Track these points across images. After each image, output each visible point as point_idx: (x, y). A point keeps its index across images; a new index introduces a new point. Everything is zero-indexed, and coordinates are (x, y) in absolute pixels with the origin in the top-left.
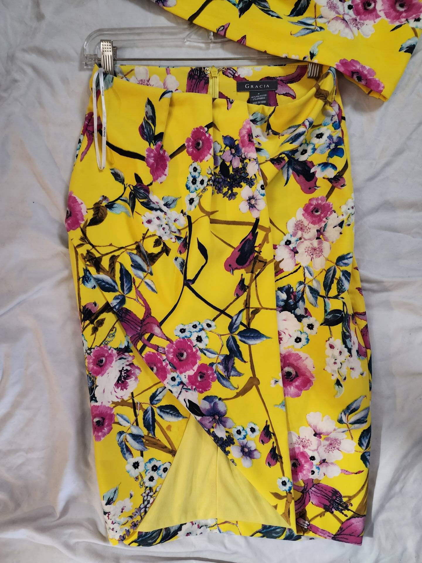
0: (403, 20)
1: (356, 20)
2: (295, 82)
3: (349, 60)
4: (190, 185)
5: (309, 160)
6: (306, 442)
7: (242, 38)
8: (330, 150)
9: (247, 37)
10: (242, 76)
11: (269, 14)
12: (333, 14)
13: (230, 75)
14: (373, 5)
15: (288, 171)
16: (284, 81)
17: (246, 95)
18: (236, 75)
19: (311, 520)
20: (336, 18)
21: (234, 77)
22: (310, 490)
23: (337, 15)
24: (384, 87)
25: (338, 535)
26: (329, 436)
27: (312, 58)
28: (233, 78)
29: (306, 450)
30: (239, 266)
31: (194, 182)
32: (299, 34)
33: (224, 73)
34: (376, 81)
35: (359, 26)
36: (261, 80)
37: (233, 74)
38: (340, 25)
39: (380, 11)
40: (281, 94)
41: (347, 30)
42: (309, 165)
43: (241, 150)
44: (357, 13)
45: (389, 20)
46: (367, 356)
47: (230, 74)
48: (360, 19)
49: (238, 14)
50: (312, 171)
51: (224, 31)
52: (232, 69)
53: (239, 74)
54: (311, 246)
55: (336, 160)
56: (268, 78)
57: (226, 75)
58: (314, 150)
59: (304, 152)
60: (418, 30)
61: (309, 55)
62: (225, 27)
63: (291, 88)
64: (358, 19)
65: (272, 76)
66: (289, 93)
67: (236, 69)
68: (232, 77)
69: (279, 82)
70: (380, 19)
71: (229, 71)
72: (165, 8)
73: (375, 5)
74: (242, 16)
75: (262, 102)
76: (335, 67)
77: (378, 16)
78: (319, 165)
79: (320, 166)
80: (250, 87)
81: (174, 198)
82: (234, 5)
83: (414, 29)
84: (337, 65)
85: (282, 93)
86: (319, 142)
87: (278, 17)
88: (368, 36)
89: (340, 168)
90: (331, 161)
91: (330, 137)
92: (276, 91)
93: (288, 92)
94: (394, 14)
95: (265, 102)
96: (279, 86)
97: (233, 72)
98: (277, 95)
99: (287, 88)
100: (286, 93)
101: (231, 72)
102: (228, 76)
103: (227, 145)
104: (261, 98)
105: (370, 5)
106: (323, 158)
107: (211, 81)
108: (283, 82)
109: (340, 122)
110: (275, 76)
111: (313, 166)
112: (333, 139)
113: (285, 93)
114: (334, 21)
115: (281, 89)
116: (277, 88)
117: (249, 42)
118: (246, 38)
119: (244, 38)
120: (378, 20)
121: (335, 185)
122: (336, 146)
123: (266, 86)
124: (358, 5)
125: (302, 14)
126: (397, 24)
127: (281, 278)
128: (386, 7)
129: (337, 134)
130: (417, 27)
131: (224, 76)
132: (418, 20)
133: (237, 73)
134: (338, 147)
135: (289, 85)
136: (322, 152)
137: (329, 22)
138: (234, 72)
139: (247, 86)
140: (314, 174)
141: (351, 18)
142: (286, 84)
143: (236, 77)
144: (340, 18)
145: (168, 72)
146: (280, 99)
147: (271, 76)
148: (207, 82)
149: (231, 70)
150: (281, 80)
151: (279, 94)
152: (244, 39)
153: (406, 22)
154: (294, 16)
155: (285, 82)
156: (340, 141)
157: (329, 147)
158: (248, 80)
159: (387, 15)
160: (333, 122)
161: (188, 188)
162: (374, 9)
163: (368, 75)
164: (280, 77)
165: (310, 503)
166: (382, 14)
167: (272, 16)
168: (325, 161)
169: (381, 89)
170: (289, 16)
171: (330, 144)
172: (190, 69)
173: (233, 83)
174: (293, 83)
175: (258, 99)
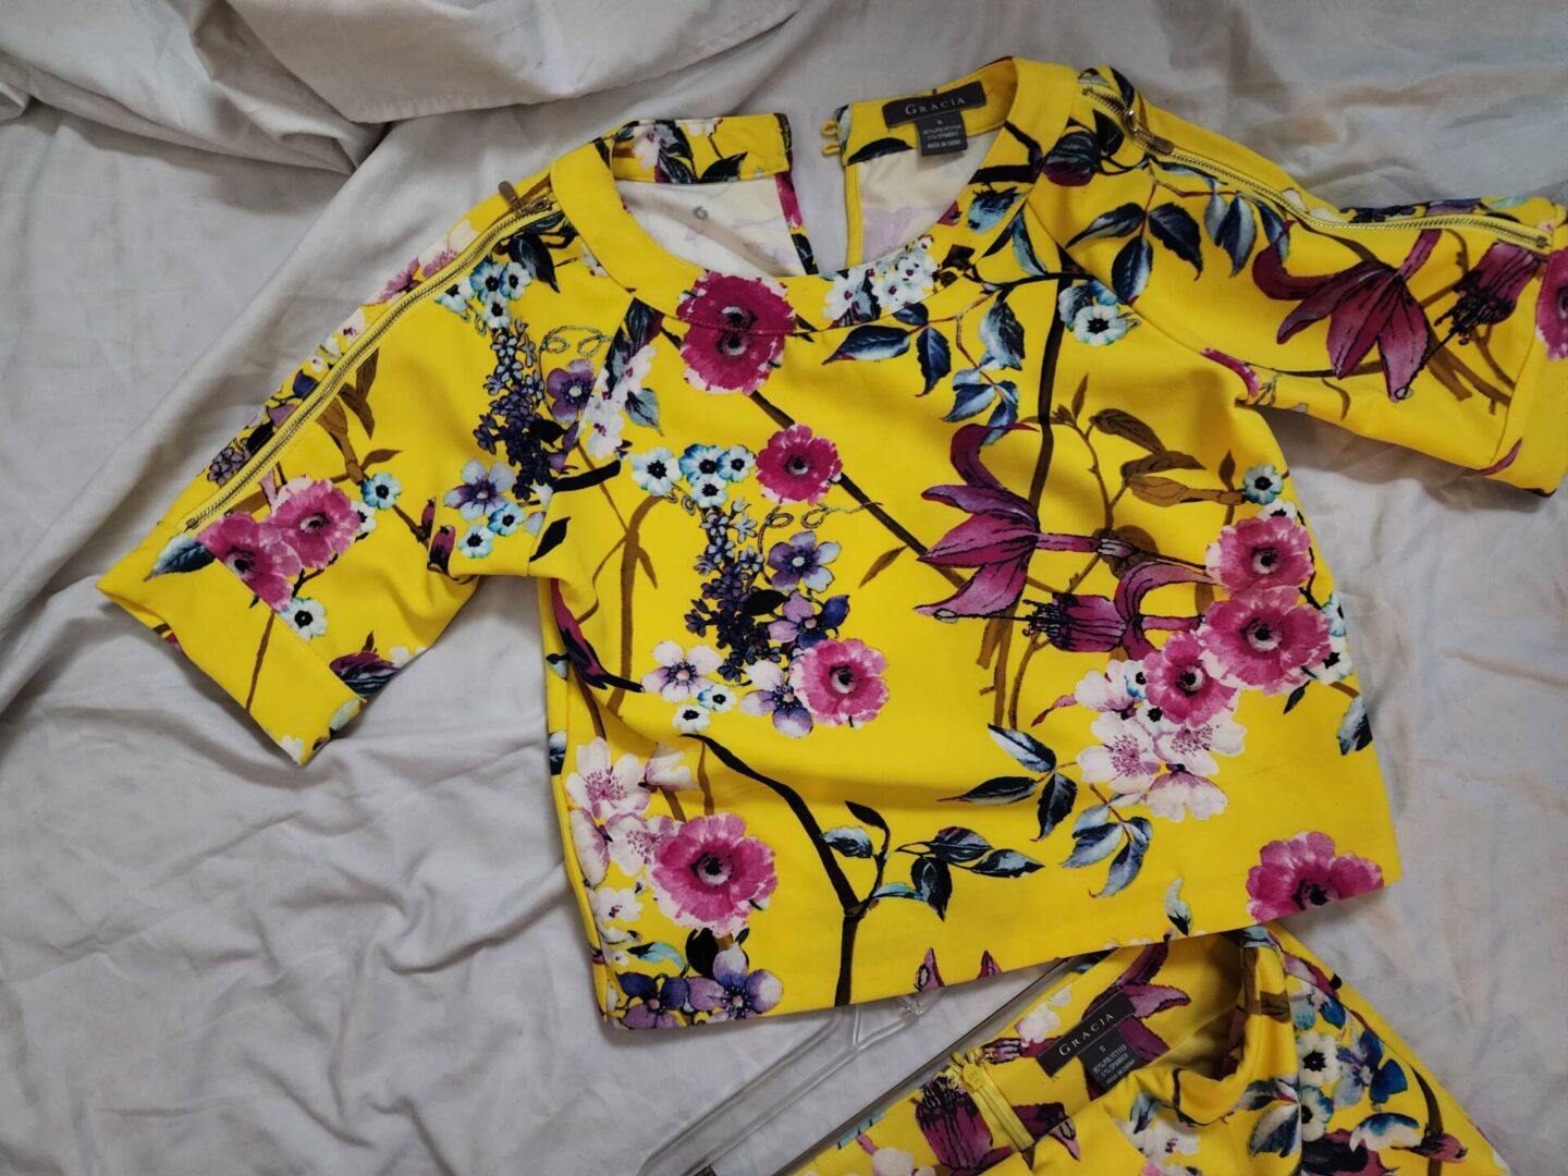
0: (1295, 672)
1: (1187, 732)
2: (1161, 964)
3: (1257, 861)
5: (1332, 1128)
7: (982, 964)
8: (1367, 1089)
9: (991, 953)
10: (1038, 1040)
11: (1005, 873)
12: (1144, 780)
13: (1009, 1056)
14: (1199, 674)
16: (1135, 978)
17: (1073, 1070)
18: (1024, 1045)
20: (1158, 783)
21: (1023, 1052)
23: (1154, 777)
24: (1378, 869)
27: (1185, 931)
28: (1022, 1055)
32: (1112, 889)
33: (994, 1061)
34: (1348, 863)
35: (1205, 741)
36: (1086, 1014)
37: (1015, 1049)
38: (1177, 791)
39: (1224, 677)
40: (1152, 1013)
41: (1201, 792)
42: (1338, 1139)
44: (1179, 715)
45: (1260, 688)
47: (1010, 1053)
48: (1195, 724)
49: (934, 912)
50: (1353, 1145)
51: (933, 977)
52: (1007, 1042)
53: (1028, 1040)
55: (1395, 1103)
56: (1098, 1000)
57: (1003, 1062)
58: (1328, 1103)
59: (1307, 1115)
60: (1348, 682)
61: (1174, 927)
62: (930, 965)
63: (1163, 986)
64: (1189, 727)
65: (1104, 989)
66: (1167, 1001)
67: (1014, 1035)
68: (1018, 1055)
69: (1129, 990)
70: (1237, 694)
71: (1003, 1050)
72: (764, 1015)
73: (1204, 670)
74: (948, 913)
75: (1127, 1067)
76: (1255, 922)
77: (1228, 692)
78: (1362, 1125)
79: (1367, 1127)
80: (1071, 1048)
82: (909, 896)
83: (1336, 685)
84: (1256, 914)
85: (1153, 1010)
86: (1325, 1080)
87: (1031, 867)
88: (1238, 748)
89: (1422, 1117)
90: (1385, 1108)
91: (1344, 1054)
92: (1136, 1015)
93: (1163, 1000)
94: (1261, 665)
95: (1132, 1062)
96: (1135, 1001)
97: (1013, 1046)
98: (1144, 1021)
99: (1154, 992)
100: (1161, 1004)
101: (1010, 1049)
102: (1008, 1060)
104: (1119, 1060)
105: (1192, 678)
106: (1364, 1107)
107: (977, 1098)
108: (1138, 985)
109: (1335, 999)
110: (1109, 985)
111: (1349, 1134)
112: (1353, 1056)
113: (1157, 1005)
115: (1143, 1005)
116: (1134, 1009)
117: (1005, 963)
118: (991, 959)
119: (987, 963)
120: (1234, 701)
121: (1437, 1157)
122: (1374, 1069)
123: (1105, 1020)
124: (1166, 697)
125: (1069, 811)
126: (1288, 689)
128: (1232, 659)
129: (1350, 1034)
130: (1343, 677)
131: (999, 1065)
132: (1333, 659)
133: (1024, 1041)
134: (1380, 1067)
135: (1154, 981)
136: (1352, 1101)
137: (1145, 797)
138: (1016, 1043)
139: (1065, 1050)
140: (1362, 1148)
141: (1174, 737)
142: (1145, 984)
143: (1027, 1049)
144: (1165, 775)
145: (869, 1148)
146: (1157, 1023)
147: (1100, 992)
148: (973, 1110)
149: (1006, 1046)
150: (1129, 982)
151: (1146, 1017)
152: (990, 965)
153: (1308, 678)
154: (1055, 823)
155: (1137, 980)
156: (1370, 1040)
157: (1358, 1081)
158: (1059, 1037)
159: (1248, 676)
160: (1318, 1007)
162: (1208, 679)
163: (1322, 860)
164: (1120, 978)
166: (1232, 681)
167: (1017, 873)
168: (1371, 1112)
169: (1376, 877)
170: (1042, 833)
171: (1357, 1073)
172: (913, 1108)
173: (1030, 1064)
174: (1158, 969)
175: (1113, 1066)
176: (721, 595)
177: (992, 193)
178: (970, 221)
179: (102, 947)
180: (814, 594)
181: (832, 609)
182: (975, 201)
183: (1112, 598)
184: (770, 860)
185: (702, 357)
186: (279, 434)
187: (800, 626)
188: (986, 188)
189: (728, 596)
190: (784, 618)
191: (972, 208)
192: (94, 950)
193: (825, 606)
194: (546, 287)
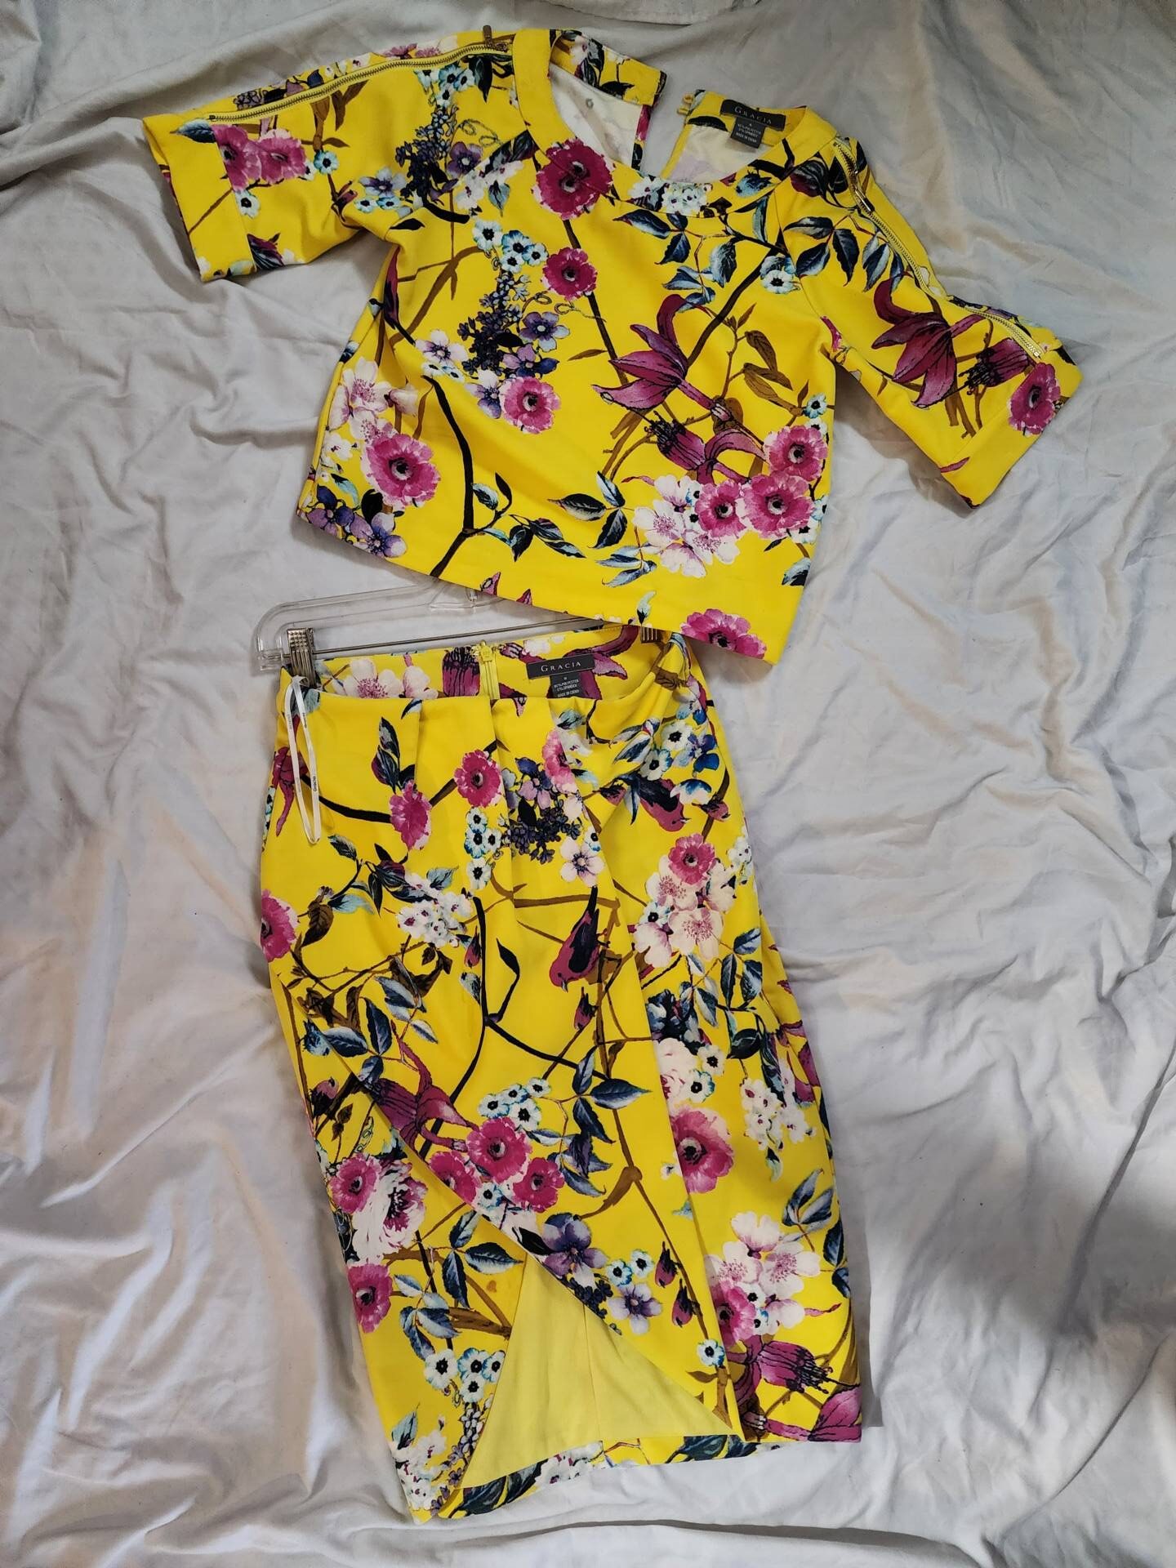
0: (782, 530)
1: (707, 537)
2: (623, 651)
3: (703, 612)
4: (472, 845)
5: (665, 777)
6: (738, 1269)
7: (524, 594)
8: (694, 760)
9: (532, 591)
10: (533, 654)
11: (563, 552)
12: (666, 541)
13: (513, 655)
14: (730, 509)
15: (633, 798)
16: (604, 652)
17: (544, 683)
18: (523, 653)
19: (768, 1413)
20: (673, 546)
21: (521, 656)
22: (759, 1357)
23: (673, 541)
24: (765, 649)
25: (818, 1430)
26: (773, 1252)
27: (641, 621)
28: (519, 658)
29: (740, 1284)
30: (575, 975)
31: (478, 839)
32: (616, 583)
33: (502, 653)
34: (751, 639)
35: (714, 547)
36: (566, 656)
37: (518, 652)
38: (681, 556)
39: (743, 518)
40: (603, 675)
41: (694, 563)
42: (666, 785)
43: (550, 780)
44: (708, 526)
45: (760, 532)
46: (815, 1099)
47: (513, 652)
48: (714, 535)
49: (513, 555)
50: (673, 794)
51: (493, 586)
52: (515, 646)
54: (691, 919)
55: (706, 775)
56: (577, 651)
57: (507, 656)
58: (670, 761)
59: (654, 765)
60: (805, 546)
61: (637, 617)
62: (494, 580)
63: (617, 663)
64: (709, 536)
65: (584, 648)
66: (614, 671)
67: (521, 644)
68: (517, 656)
69: (596, 654)
70: (745, 530)
71: (510, 649)
72: (387, 559)
73: (734, 509)
74: (519, 559)
75: (573, 692)
76: (681, 632)
77: (741, 527)
78: (683, 784)
79: (684, 786)
80: (549, 669)
81: (446, 871)
82: (504, 540)
83: (799, 545)
84: (684, 629)
85: (604, 673)
86: (675, 748)
87: (578, 555)
88: (730, 561)
89: (716, 788)
90: (700, 776)
91: (693, 738)
92: (593, 671)
93: (612, 670)
94: (767, 520)
95: (577, 691)
96: (597, 663)
97: (517, 650)
98: (596, 676)
99: (611, 664)
100: (610, 672)
101: (515, 650)
102: (510, 656)
103: (525, 773)
104: (570, 687)
105: (725, 510)
106: (687, 773)
107: (482, 668)
108: (604, 655)
109: (704, 711)
110: (587, 648)
111: (673, 786)
112: (697, 741)
113: (608, 671)
114: (670, 551)
115: (600, 667)
116: (594, 667)
117: (537, 600)
118: (530, 594)
120: (741, 534)
121: (713, 815)
122: (704, 752)
123: (575, 663)
124: (706, 512)
125: (617, 542)
126: (773, 538)
127: (651, 981)
128: (753, 509)
129: (702, 731)
130: (805, 542)
131: (504, 656)
132: (805, 530)
133: (525, 650)
134: (708, 753)
135: (613, 658)
136: (683, 764)
137: (662, 552)
138: (520, 649)
139: (544, 669)
140: (676, 798)
141: (698, 536)
142: (608, 656)
143: (524, 656)
144: (679, 544)
145: (408, 662)
146: (603, 682)
147: (581, 648)
148: (477, 671)
149: (513, 647)
150: (599, 652)
151: (599, 675)
152: (528, 596)
153: (787, 535)
154: (605, 545)
156: (711, 741)
157: (692, 754)
158: (545, 659)
159: (756, 523)
160: (693, 711)
161: (469, 851)
162: (734, 515)
163: (738, 631)
164: (596, 647)
165: (762, 1380)
166: (747, 522)
167: (569, 554)
168: (690, 777)
169: (761, 652)
170: (596, 547)
171: (694, 750)
172: (445, 653)
173: (521, 667)
174: (620, 653)
175: (565, 688)
176: (487, 323)
177: (757, 176)
178: (738, 187)
179: (33, 327)
180: (540, 351)
181: (546, 364)
182: (746, 176)
183: (705, 442)
184: (435, 482)
185: (548, 183)
186: (286, 100)
187: (522, 363)
188: (755, 172)
189: (491, 326)
190: (516, 355)
191: (742, 180)
192: (28, 327)
193: (543, 360)
194: (481, 94)
